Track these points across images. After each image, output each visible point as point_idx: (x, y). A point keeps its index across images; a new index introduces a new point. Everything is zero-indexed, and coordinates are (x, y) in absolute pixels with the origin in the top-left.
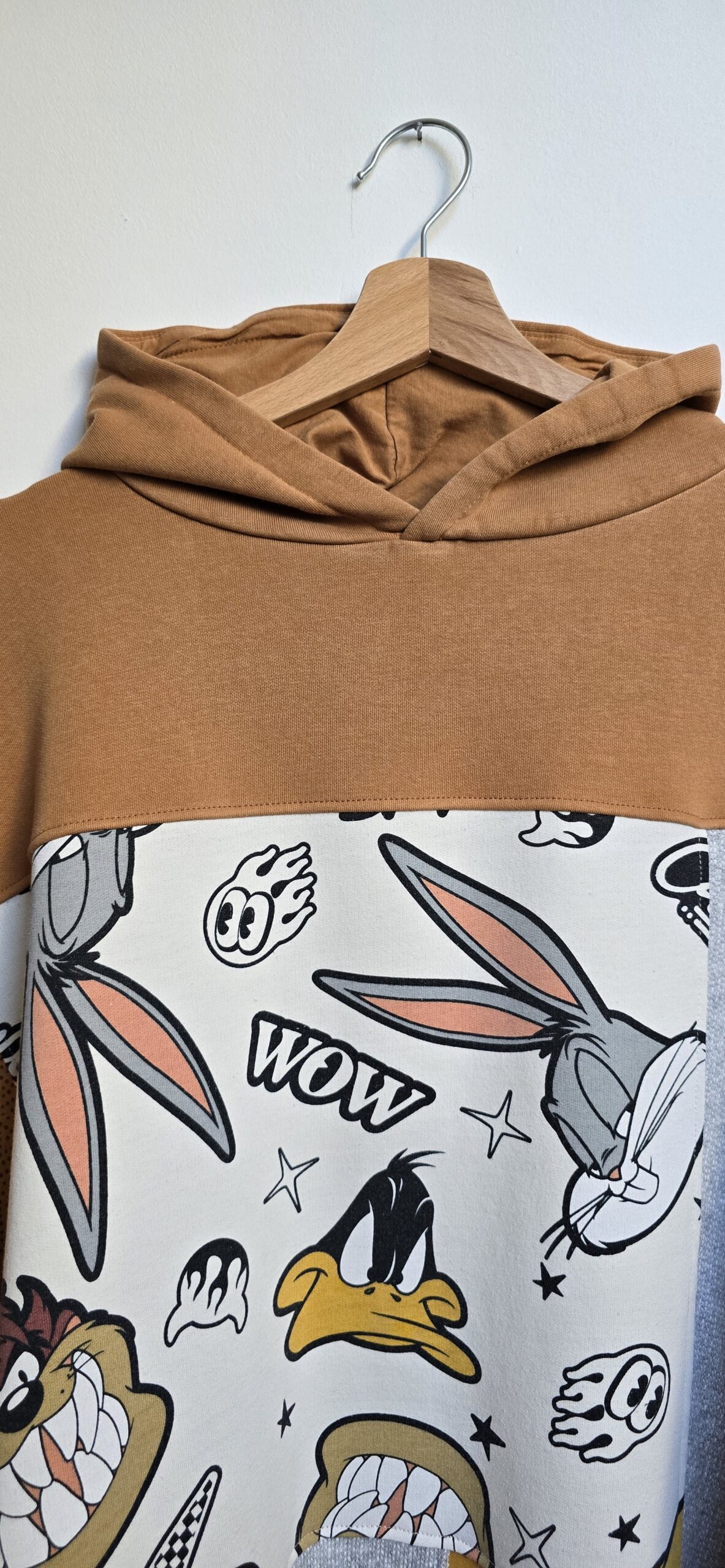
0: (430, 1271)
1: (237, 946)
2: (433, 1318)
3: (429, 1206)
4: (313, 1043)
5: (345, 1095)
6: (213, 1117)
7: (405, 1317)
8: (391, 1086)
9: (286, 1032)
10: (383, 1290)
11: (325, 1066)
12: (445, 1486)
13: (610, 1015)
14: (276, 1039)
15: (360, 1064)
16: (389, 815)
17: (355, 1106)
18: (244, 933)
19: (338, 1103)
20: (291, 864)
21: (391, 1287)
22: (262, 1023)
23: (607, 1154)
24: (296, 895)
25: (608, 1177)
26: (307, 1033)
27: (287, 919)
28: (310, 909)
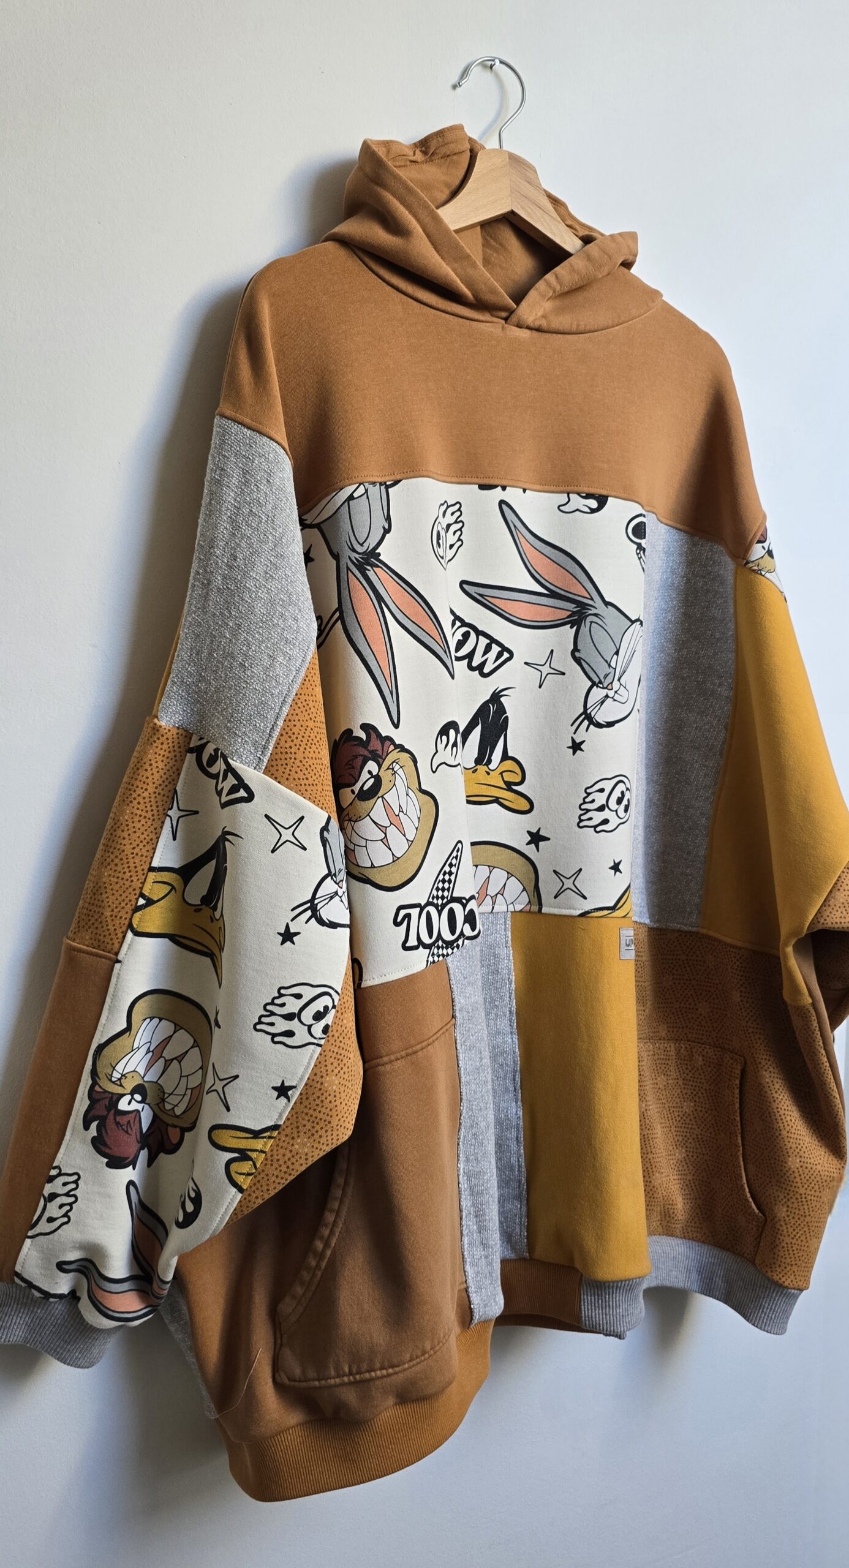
0: (505, 757)
2: (506, 783)
3: (507, 718)
4: (458, 624)
5: (470, 656)
7: (492, 784)
8: (496, 649)
10: (482, 769)
11: (461, 638)
12: (510, 874)
13: (606, 604)
15: (481, 637)
16: (504, 488)
17: (475, 664)
19: (467, 660)
20: (452, 514)
21: (486, 767)
27: (451, 547)
28: (460, 543)
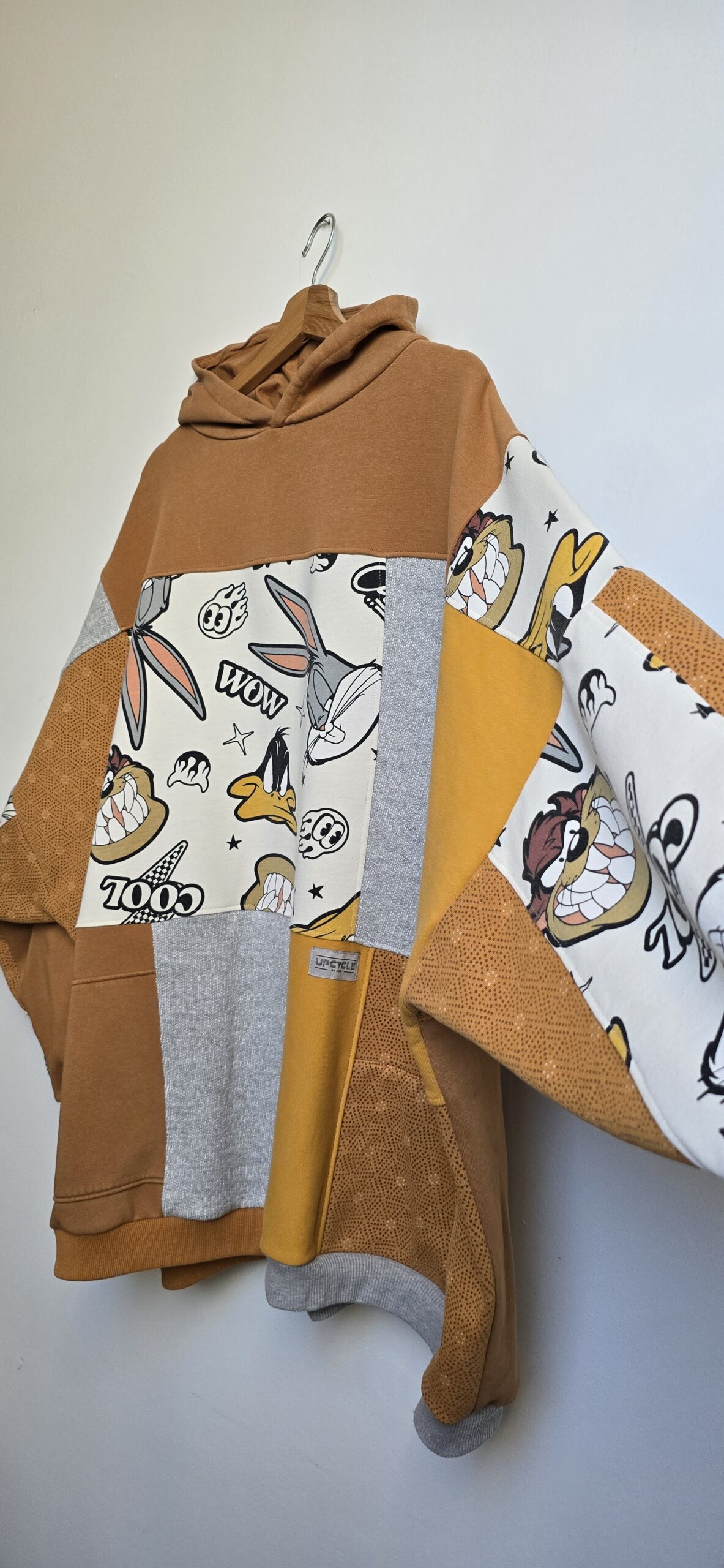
0: (289, 786)
1: (213, 629)
2: (289, 808)
3: (287, 754)
4: (250, 677)
6: (196, 700)
7: (282, 807)
9: (237, 671)
10: (276, 794)
13: (327, 653)
14: (232, 674)
16: (268, 565)
18: (217, 624)
20: (239, 593)
22: (225, 665)
23: (320, 718)
24: (241, 608)
25: (319, 729)
26: (247, 672)
27: (238, 619)
28: (246, 614)
